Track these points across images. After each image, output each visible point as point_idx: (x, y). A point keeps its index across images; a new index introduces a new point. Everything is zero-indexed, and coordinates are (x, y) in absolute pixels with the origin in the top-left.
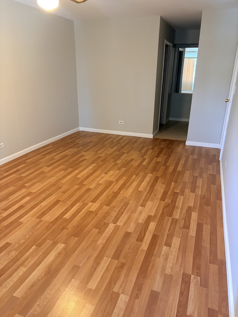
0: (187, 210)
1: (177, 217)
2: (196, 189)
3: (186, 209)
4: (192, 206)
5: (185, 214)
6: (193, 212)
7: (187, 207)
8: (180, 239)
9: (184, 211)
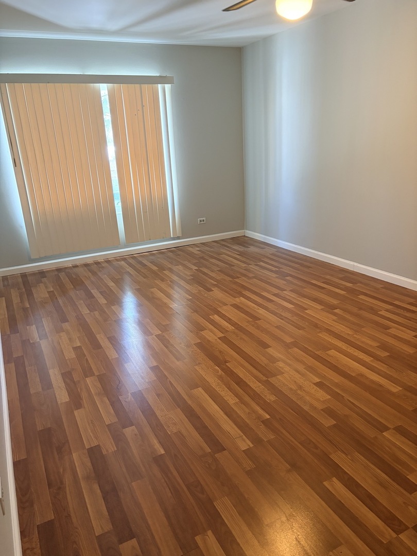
0: (81, 399)
1: (88, 380)
2: (92, 468)
3: (84, 401)
4: (76, 413)
5: (79, 390)
6: (67, 400)
7: (86, 405)
8: (67, 358)
9: (84, 395)
